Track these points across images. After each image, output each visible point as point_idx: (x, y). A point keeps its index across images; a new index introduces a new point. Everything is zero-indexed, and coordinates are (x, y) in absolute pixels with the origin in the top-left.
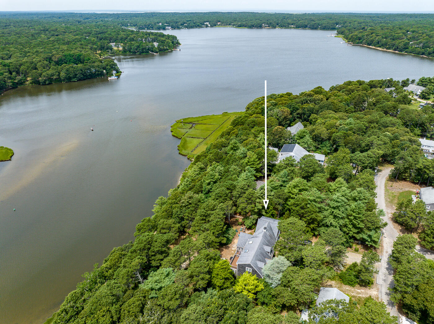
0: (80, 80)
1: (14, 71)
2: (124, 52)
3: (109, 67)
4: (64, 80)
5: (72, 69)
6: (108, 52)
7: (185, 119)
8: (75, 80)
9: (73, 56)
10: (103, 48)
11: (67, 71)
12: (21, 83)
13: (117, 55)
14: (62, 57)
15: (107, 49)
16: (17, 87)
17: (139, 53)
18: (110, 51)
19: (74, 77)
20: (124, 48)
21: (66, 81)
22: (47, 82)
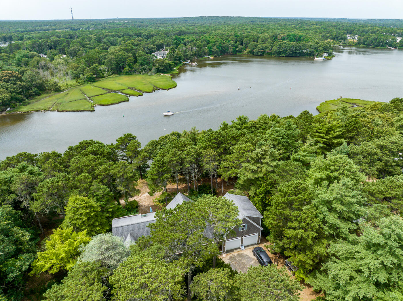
0: (288, 56)
1: (239, 41)
2: (358, 45)
3: (321, 48)
4: (274, 54)
5: (285, 45)
6: (341, 42)
7: (348, 99)
8: (284, 55)
9: (296, 36)
10: (337, 38)
11: (280, 46)
12: (240, 51)
13: (348, 46)
14: (285, 37)
15: (341, 39)
16: (236, 54)
17: (373, 46)
18: (342, 41)
19: (284, 53)
20: (359, 39)
21: (276, 55)
22: (259, 53)
